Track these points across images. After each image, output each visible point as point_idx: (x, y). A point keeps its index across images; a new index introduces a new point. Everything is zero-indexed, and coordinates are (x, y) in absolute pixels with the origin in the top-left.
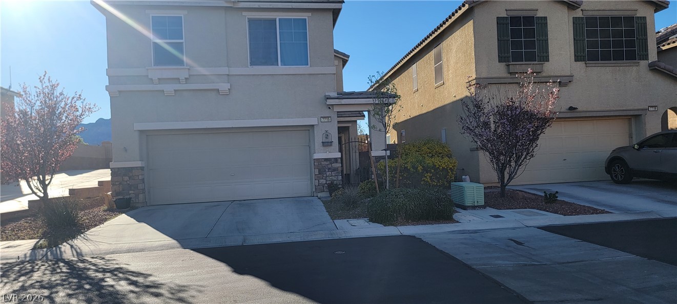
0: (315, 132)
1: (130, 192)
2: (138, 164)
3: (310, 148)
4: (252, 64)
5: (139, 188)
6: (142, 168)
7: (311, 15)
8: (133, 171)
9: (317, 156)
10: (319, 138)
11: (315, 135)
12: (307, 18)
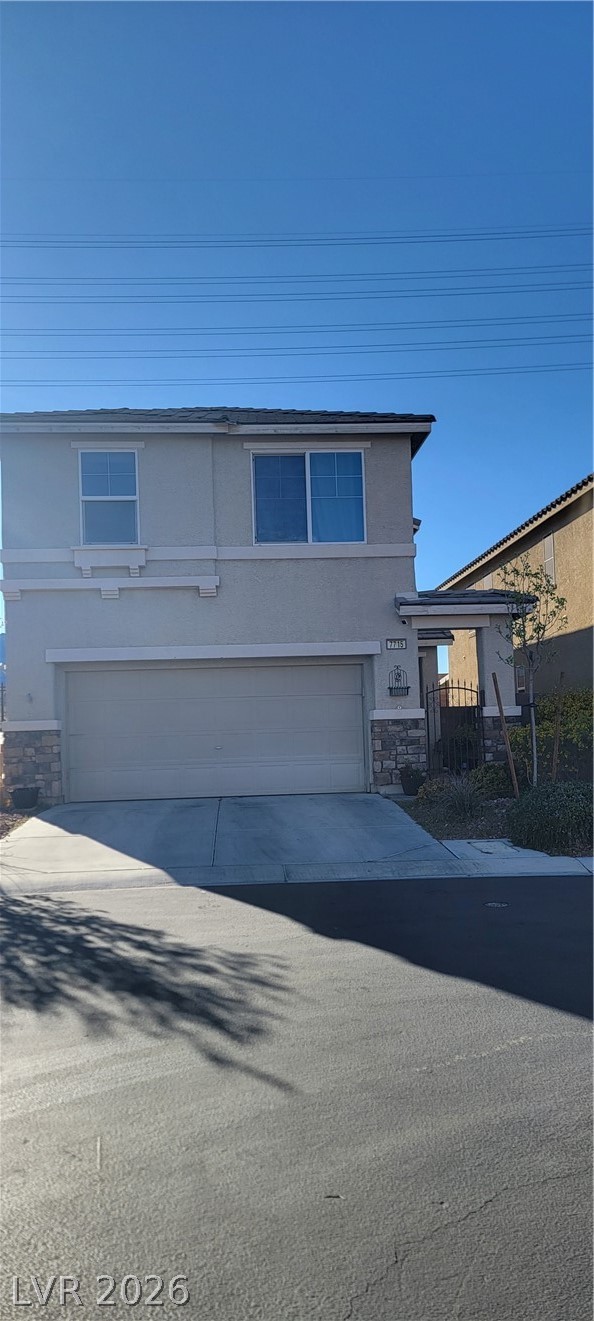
0: (376, 669)
1: (38, 777)
2: (52, 725)
3: (363, 698)
4: (260, 538)
5: (53, 770)
6: (58, 733)
7: (370, 446)
8: (43, 738)
9: (378, 714)
10: (382, 680)
11: (376, 673)
12: (362, 451)
